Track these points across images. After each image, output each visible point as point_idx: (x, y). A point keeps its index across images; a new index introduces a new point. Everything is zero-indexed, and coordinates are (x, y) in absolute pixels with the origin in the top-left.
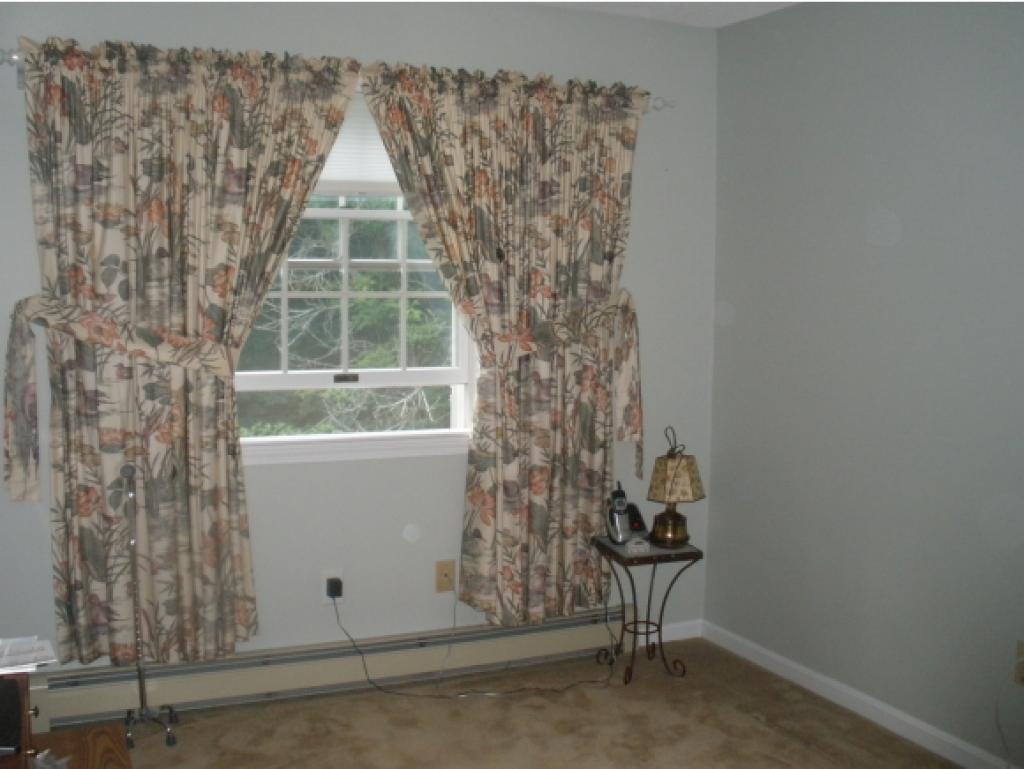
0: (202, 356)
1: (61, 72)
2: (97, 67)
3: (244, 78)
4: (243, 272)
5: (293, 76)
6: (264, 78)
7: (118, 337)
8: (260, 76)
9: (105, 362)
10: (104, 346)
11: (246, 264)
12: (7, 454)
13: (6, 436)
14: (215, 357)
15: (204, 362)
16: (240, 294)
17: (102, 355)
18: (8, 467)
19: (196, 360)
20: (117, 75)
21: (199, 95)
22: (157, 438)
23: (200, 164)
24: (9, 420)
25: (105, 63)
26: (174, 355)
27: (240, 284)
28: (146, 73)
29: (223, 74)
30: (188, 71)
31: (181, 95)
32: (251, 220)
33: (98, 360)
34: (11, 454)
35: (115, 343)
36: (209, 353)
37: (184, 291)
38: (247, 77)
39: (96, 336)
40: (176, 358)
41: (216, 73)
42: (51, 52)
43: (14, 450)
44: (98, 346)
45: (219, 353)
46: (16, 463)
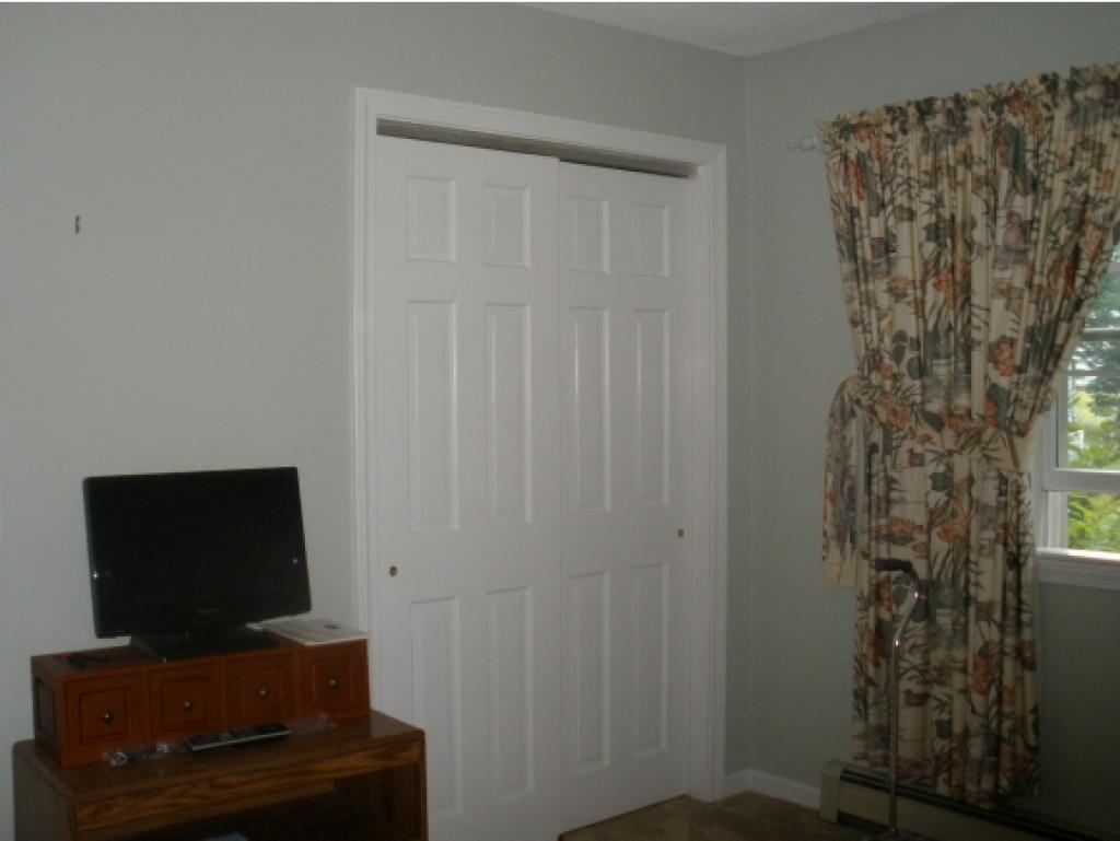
0: (983, 445)
1: (855, 146)
2: (882, 134)
3: (1023, 112)
4: (1028, 345)
5: (1079, 96)
6: (1047, 107)
7: (909, 421)
8: (1040, 104)
9: (899, 446)
10: (899, 430)
11: (1031, 335)
12: (825, 533)
13: (825, 517)
14: (997, 446)
15: (985, 452)
16: (1026, 371)
17: (896, 439)
18: (826, 547)
19: (977, 449)
20: (900, 138)
21: (979, 143)
22: (939, 535)
23: (981, 220)
24: (828, 502)
25: (887, 128)
26: (957, 442)
27: (1026, 361)
28: (926, 129)
29: (1000, 113)
30: (964, 118)
31: (961, 147)
32: (1036, 280)
33: (894, 443)
34: (829, 535)
35: (907, 425)
36: (990, 442)
37: (968, 369)
38: (1026, 109)
39: (892, 419)
40: (959, 445)
41: (993, 115)
42: (846, 129)
43: (831, 530)
44: (895, 429)
45: (1000, 442)
46: (833, 544)
